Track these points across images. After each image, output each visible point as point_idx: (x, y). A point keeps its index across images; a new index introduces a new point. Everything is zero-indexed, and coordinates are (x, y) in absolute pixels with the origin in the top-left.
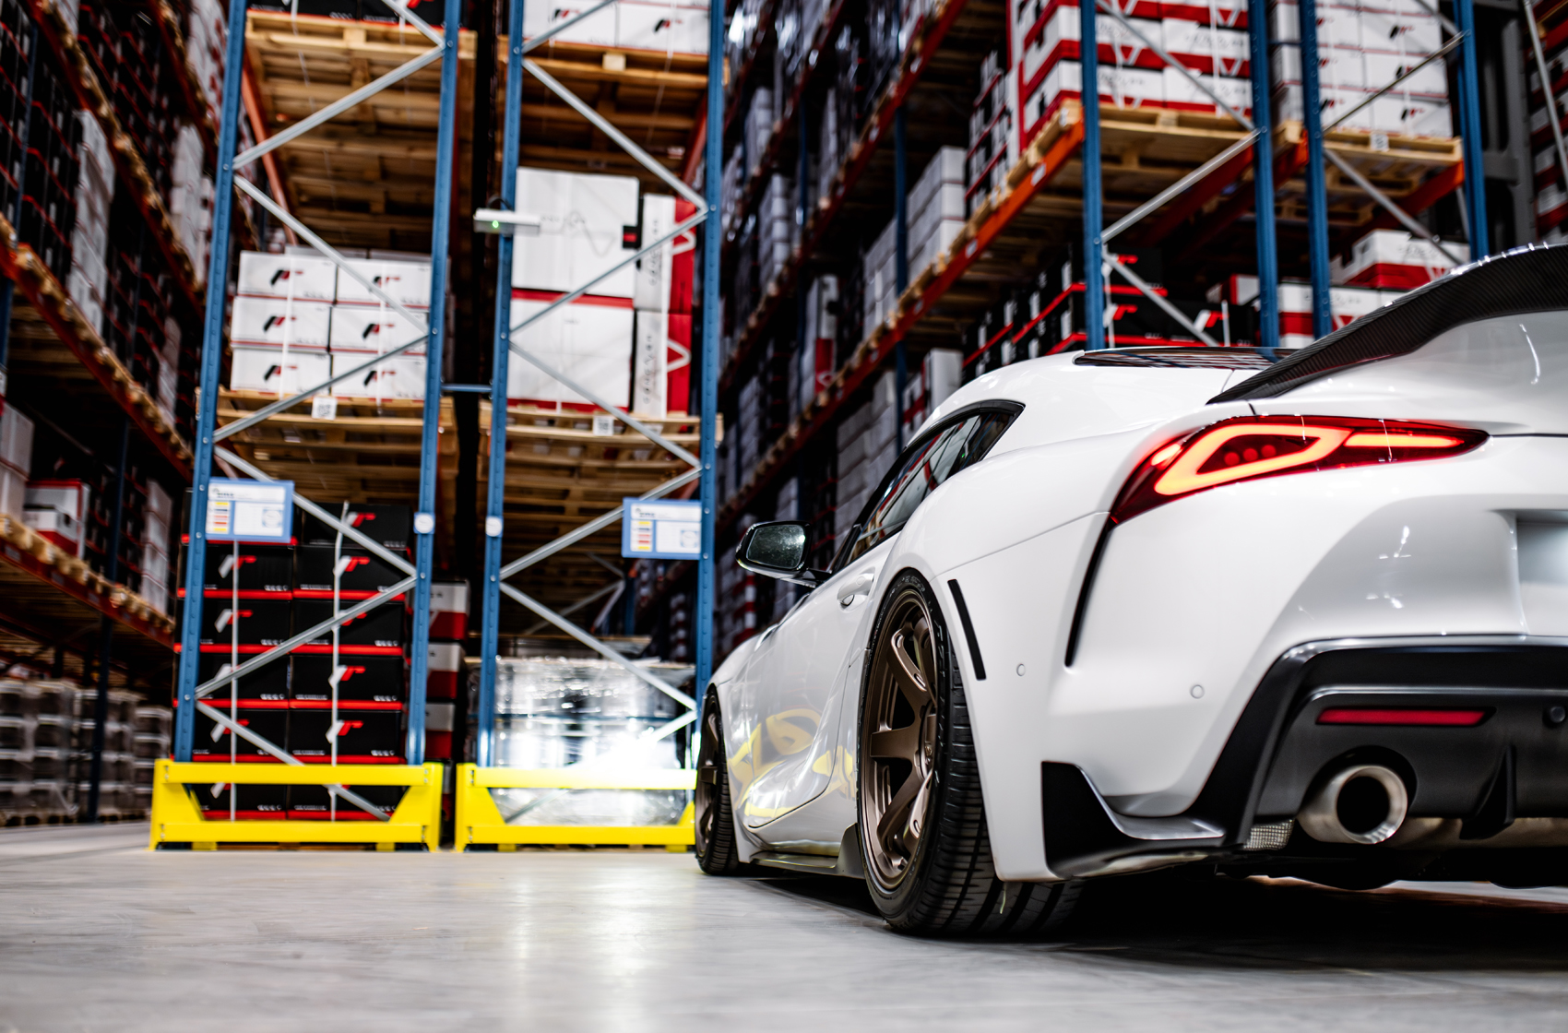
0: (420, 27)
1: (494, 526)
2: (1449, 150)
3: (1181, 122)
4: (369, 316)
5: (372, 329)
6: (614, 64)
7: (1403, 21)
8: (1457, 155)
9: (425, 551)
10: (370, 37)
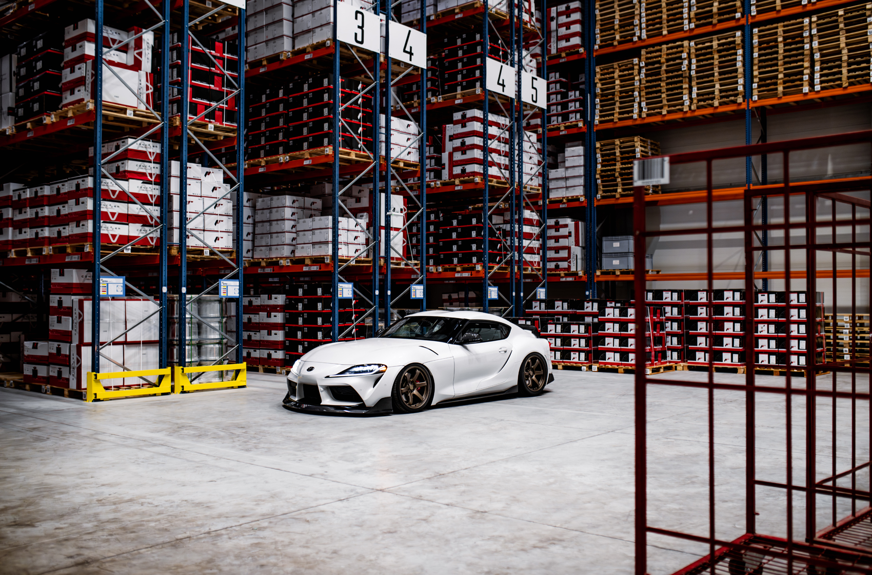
0: (368, 153)
1: (389, 293)
2: (538, 190)
3: (498, 183)
4: (356, 234)
5: (356, 238)
6: (401, 165)
7: (532, 155)
8: (540, 191)
9: (377, 300)
10: (357, 156)
